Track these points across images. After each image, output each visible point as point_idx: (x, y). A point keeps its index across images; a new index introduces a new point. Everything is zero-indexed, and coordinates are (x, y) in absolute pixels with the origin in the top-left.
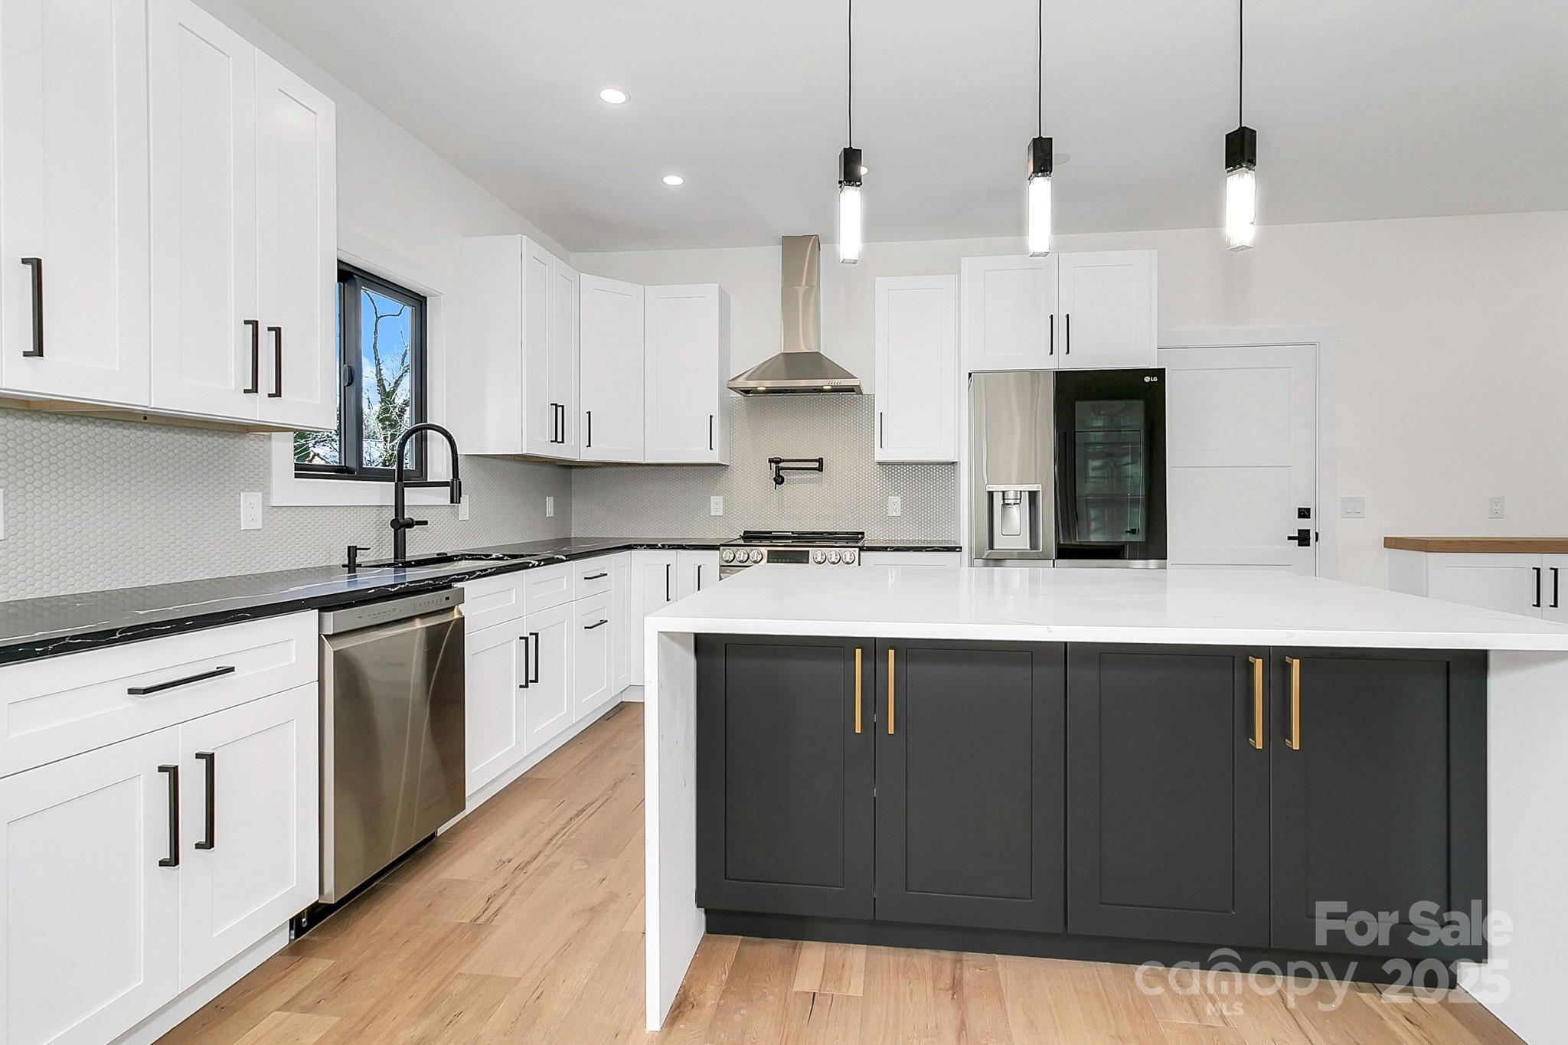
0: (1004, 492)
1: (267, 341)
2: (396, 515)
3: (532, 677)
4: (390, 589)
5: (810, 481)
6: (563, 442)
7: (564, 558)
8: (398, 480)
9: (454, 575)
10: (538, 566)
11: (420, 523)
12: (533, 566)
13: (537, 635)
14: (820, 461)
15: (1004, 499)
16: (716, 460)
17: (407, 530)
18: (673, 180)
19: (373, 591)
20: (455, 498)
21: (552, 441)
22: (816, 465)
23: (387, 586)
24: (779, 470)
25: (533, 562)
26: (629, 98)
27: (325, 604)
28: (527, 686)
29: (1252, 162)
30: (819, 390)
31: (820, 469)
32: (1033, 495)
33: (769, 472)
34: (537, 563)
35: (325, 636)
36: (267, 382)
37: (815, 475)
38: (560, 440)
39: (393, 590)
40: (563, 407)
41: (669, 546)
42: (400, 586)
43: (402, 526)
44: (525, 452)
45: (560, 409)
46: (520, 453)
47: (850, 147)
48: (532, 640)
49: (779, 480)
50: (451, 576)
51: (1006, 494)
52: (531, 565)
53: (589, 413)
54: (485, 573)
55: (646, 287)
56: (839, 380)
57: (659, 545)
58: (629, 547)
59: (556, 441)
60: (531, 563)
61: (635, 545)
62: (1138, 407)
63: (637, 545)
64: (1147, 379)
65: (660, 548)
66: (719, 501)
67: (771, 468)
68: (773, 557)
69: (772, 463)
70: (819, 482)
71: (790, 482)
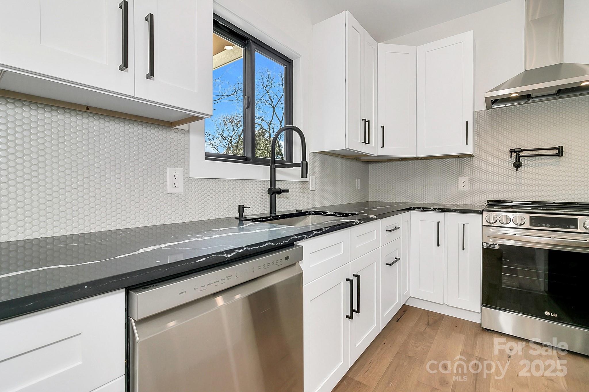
2: (271, 186)
3: (355, 308)
4: (225, 255)
5: (549, 165)
6: (369, 143)
7: (376, 217)
8: (272, 164)
9: (293, 236)
10: (360, 223)
11: (285, 191)
12: (356, 224)
13: (358, 277)
14: (561, 148)
16: (469, 152)
17: (277, 195)
19: (204, 259)
20: (304, 174)
21: (362, 143)
22: (556, 152)
23: (221, 253)
24: (519, 157)
25: (356, 221)
28: (351, 317)
31: (560, 154)
33: (509, 159)
34: (359, 222)
37: (554, 160)
38: (367, 142)
39: (229, 256)
40: (369, 122)
41: (439, 209)
42: (237, 251)
43: (273, 193)
45: (367, 123)
48: (355, 280)
49: (518, 165)
50: (292, 236)
52: (354, 224)
53: (383, 127)
54: (320, 232)
55: (418, 47)
57: (432, 208)
58: (411, 209)
59: (365, 142)
60: (354, 222)
61: (413, 208)
63: (415, 208)
65: (432, 210)
66: (466, 179)
67: (511, 157)
68: (534, 221)
69: (512, 153)
70: (558, 164)
71: (527, 165)
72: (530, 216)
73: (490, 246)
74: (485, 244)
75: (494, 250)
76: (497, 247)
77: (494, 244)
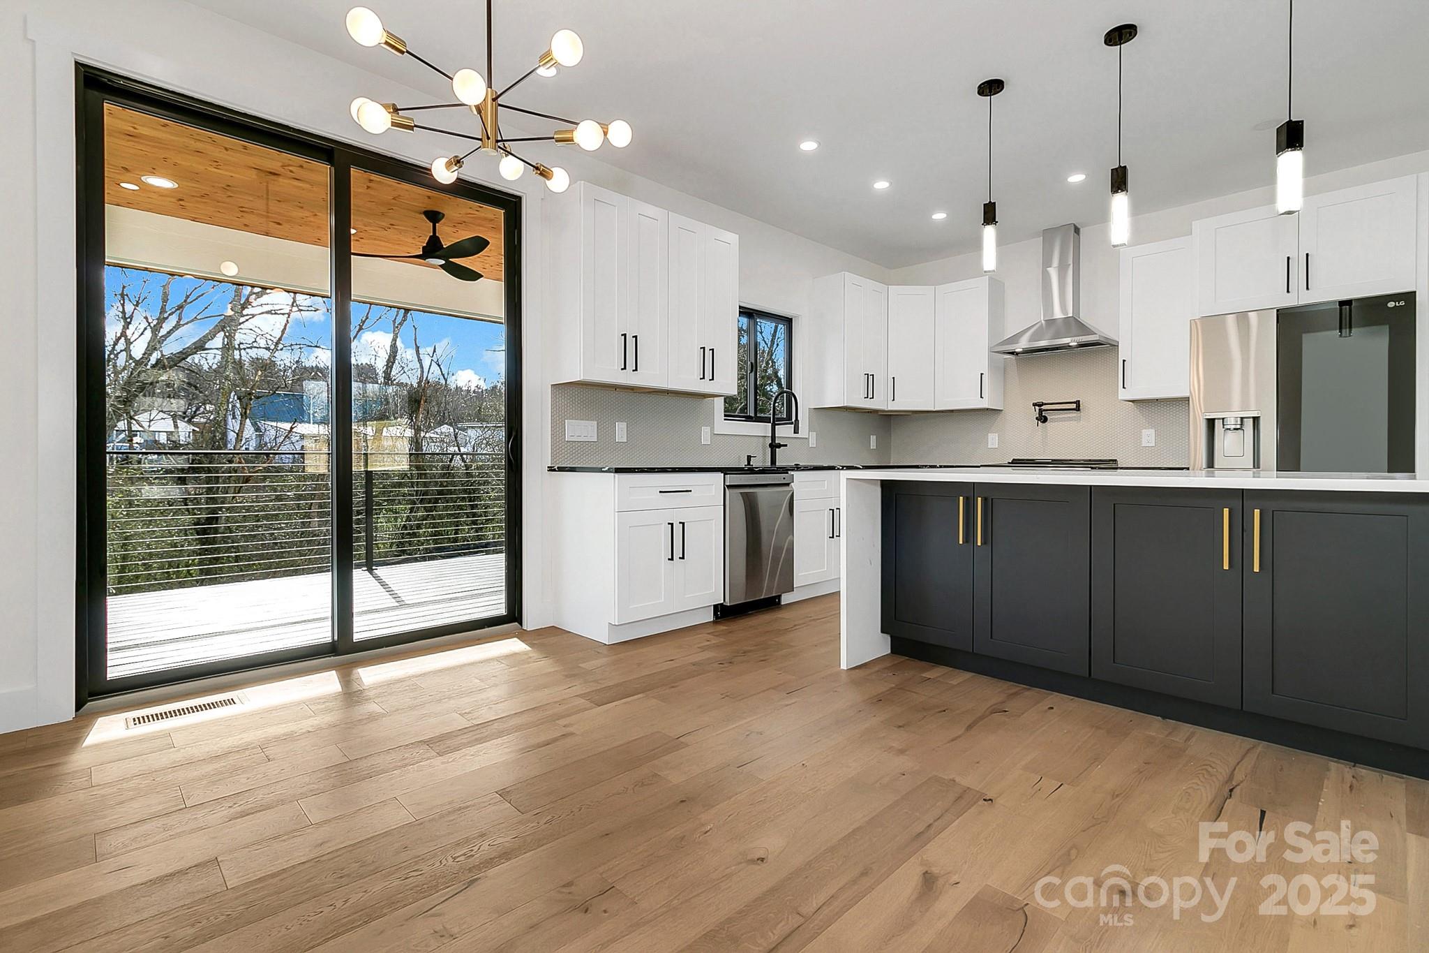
0: (1223, 419)
1: (708, 354)
2: (771, 441)
3: (837, 533)
5: (1070, 419)
6: (873, 398)
8: (773, 422)
10: (842, 469)
11: (783, 446)
13: (839, 509)
14: (1078, 403)
15: (1223, 425)
16: (986, 406)
17: (776, 449)
18: (939, 216)
21: (865, 398)
22: (1074, 406)
24: (1042, 411)
26: (891, 184)
27: (725, 471)
28: (833, 538)
29: (1301, 146)
30: (1067, 347)
31: (1078, 409)
32: (1256, 420)
33: (1034, 413)
35: (727, 486)
36: (708, 375)
37: (1074, 414)
38: (871, 397)
40: (873, 375)
43: (774, 447)
44: (845, 405)
45: (871, 377)
46: (842, 405)
47: (990, 202)
49: (1043, 419)
51: (1225, 420)
53: (894, 378)
55: (937, 287)
56: (1081, 337)
59: (868, 397)
62: (1381, 331)
64: (1391, 305)
66: (995, 437)
67: (1035, 410)
69: (1036, 407)
70: (1079, 419)
71: (1053, 420)
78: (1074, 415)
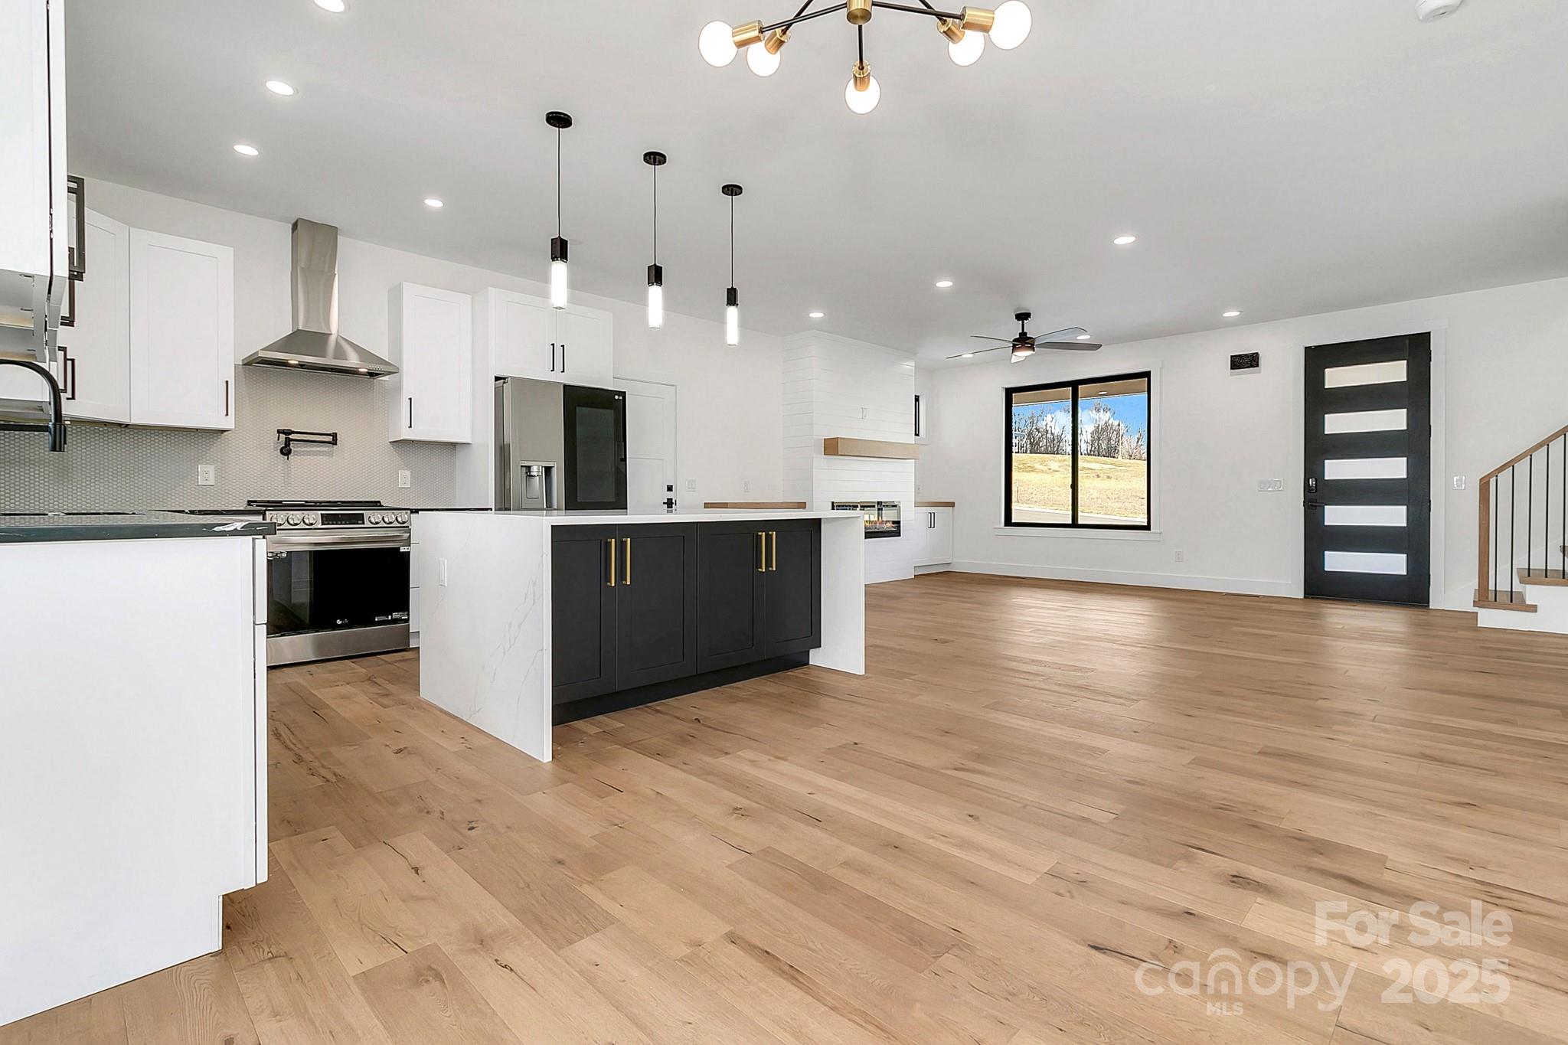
5: (318, 454)
14: (334, 435)
16: (231, 428)
22: (330, 438)
24: (289, 441)
31: (334, 442)
32: (548, 469)
33: (275, 442)
49: (286, 451)
51: (531, 468)
55: (131, 229)
56: (378, 366)
62: (609, 414)
64: (616, 397)
66: (211, 469)
67: (278, 439)
68: (327, 519)
69: (281, 435)
70: (330, 454)
71: (297, 453)
72: (322, 514)
73: (277, 555)
74: (270, 555)
75: (282, 560)
76: (284, 555)
77: (281, 553)
78: (326, 449)
